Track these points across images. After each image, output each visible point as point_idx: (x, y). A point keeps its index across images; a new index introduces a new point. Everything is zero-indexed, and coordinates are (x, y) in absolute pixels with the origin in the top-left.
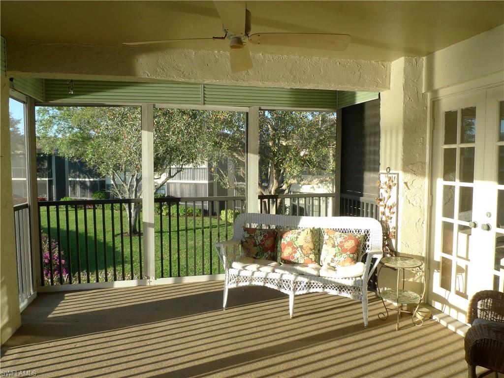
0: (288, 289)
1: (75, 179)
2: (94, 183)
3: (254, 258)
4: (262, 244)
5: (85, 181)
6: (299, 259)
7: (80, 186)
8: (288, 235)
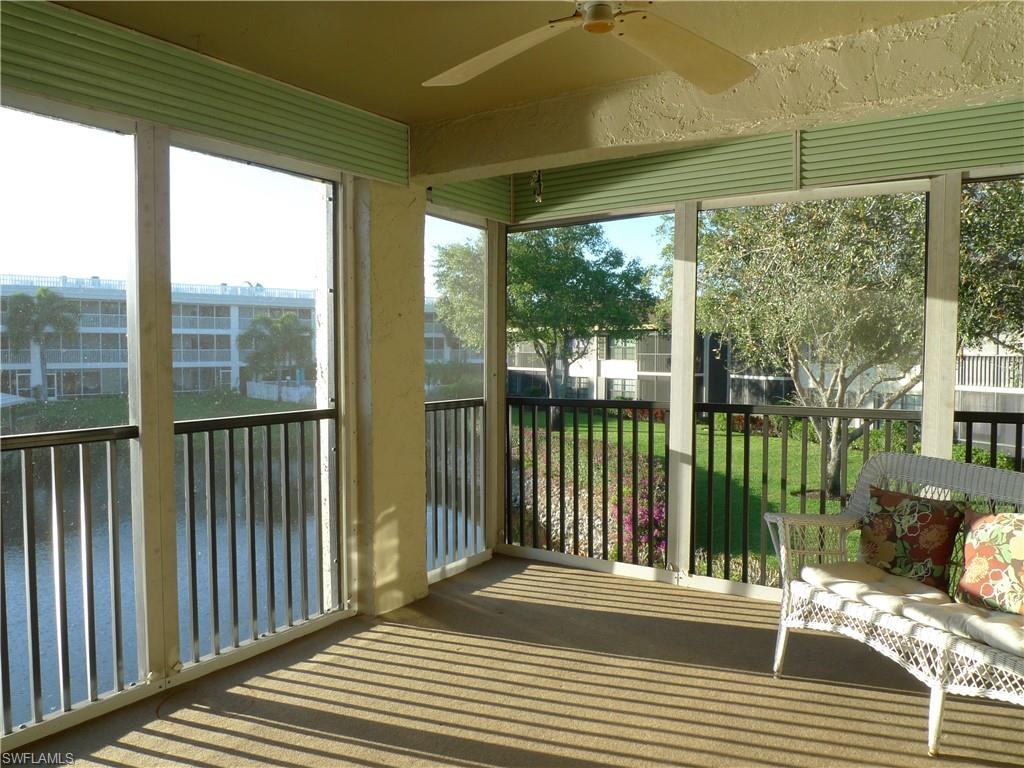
0: (927, 669)
1: (741, 377)
2: (774, 385)
3: (887, 570)
4: (911, 538)
5: (759, 381)
6: (1006, 597)
7: (750, 390)
8: (988, 525)
